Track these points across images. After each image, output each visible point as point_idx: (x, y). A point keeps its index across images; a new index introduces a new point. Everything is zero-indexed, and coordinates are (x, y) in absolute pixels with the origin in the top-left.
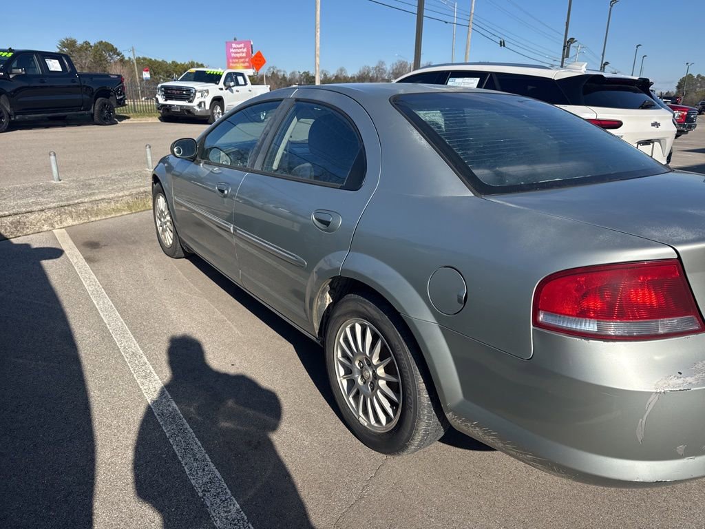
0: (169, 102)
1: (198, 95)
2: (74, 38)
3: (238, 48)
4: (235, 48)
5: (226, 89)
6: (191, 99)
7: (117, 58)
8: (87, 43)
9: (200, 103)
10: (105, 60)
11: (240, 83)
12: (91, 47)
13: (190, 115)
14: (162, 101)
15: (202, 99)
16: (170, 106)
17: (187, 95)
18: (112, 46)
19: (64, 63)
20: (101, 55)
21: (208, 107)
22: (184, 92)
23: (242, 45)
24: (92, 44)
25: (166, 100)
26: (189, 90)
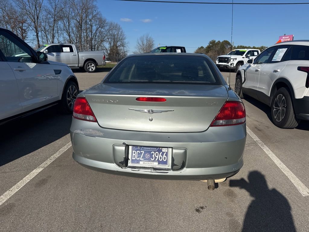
0: (220, 63)
1: (232, 60)
2: (215, 40)
3: (286, 39)
4: (284, 39)
5: (246, 58)
6: (228, 62)
7: (229, 46)
8: (219, 41)
9: (232, 63)
10: (225, 48)
11: (255, 55)
12: (220, 43)
13: (227, 69)
14: (217, 63)
15: (233, 62)
16: (220, 65)
17: (227, 60)
18: (228, 42)
19: (182, 50)
20: (223, 46)
21: (235, 65)
22: (226, 59)
23: (288, 37)
24: (221, 42)
25: (219, 63)
26: (228, 58)
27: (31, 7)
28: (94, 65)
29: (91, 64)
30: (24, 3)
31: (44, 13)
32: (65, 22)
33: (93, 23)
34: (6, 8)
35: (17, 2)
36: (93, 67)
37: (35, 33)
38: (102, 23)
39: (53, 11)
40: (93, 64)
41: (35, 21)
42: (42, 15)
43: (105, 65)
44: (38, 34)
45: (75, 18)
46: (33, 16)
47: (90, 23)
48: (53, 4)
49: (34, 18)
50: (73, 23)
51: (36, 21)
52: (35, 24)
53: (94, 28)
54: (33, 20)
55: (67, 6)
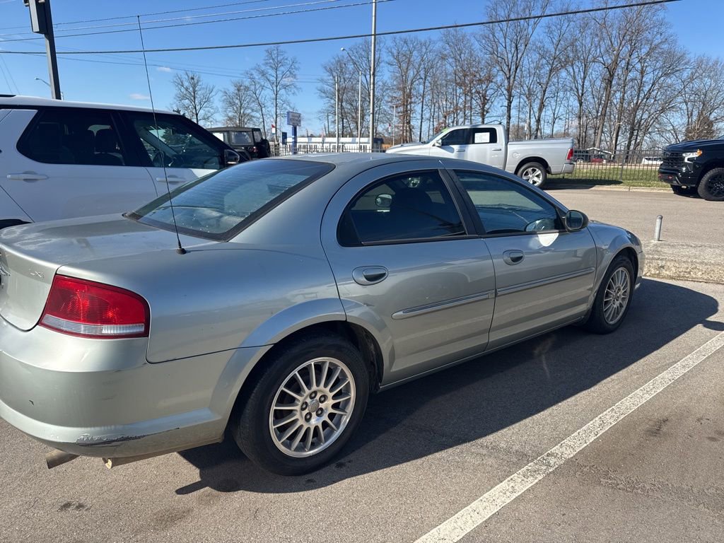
27: (507, 48)
28: (539, 172)
29: (534, 171)
30: (496, 40)
31: (534, 57)
32: (576, 70)
33: (646, 67)
34: (462, 55)
35: (484, 41)
36: (538, 176)
37: (507, 101)
38: (672, 64)
39: (551, 48)
40: (540, 169)
41: (510, 77)
42: (530, 60)
43: (571, 173)
44: (511, 103)
45: (601, 59)
46: (508, 66)
47: (639, 66)
48: (556, 34)
49: (510, 70)
50: (597, 71)
51: (513, 76)
52: (509, 82)
53: (649, 78)
54: (507, 73)
55: (589, 32)
